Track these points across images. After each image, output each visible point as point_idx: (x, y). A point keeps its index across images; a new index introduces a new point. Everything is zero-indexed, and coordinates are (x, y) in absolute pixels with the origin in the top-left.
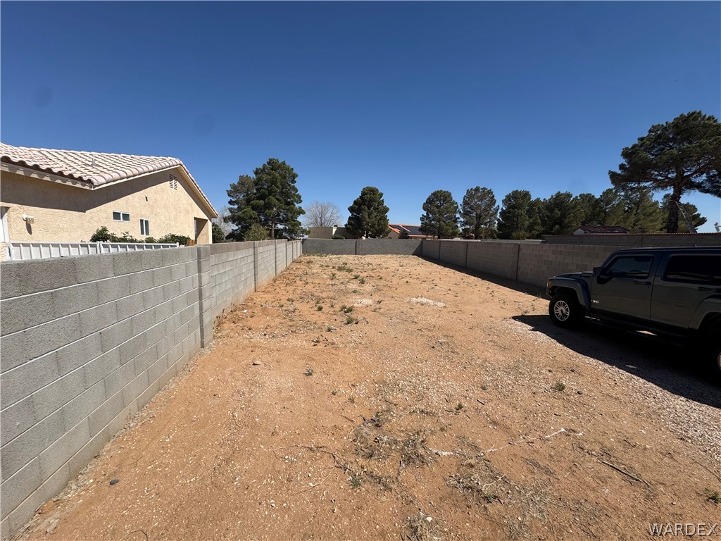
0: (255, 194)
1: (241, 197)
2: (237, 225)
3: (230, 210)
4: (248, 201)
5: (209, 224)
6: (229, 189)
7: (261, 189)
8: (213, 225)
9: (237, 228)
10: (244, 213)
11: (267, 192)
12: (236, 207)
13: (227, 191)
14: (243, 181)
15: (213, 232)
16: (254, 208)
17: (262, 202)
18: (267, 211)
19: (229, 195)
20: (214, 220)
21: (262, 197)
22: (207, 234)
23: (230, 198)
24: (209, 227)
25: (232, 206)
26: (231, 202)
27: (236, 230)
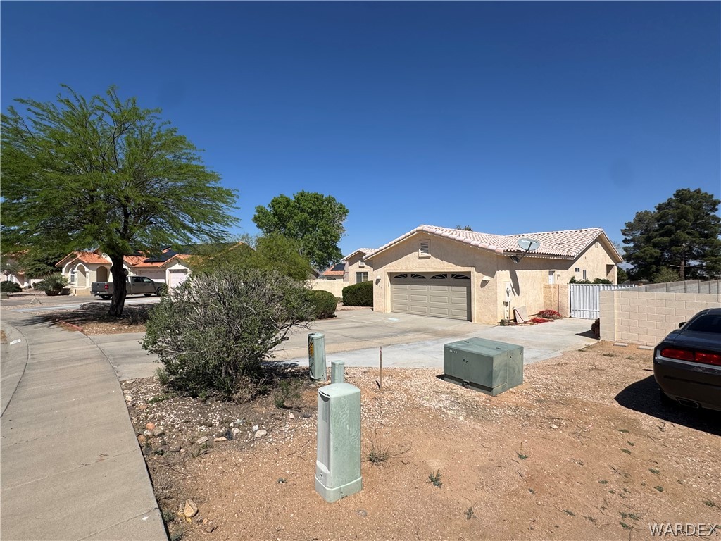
0: (657, 231)
1: (638, 234)
2: (632, 264)
3: (625, 249)
4: (648, 240)
5: (615, 267)
6: (624, 227)
7: (666, 224)
8: (618, 268)
9: (633, 267)
10: (644, 252)
11: (673, 228)
12: (632, 245)
13: (622, 230)
14: (640, 218)
15: (618, 274)
16: (655, 245)
17: (666, 239)
18: (674, 248)
19: (624, 234)
20: (619, 265)
21: (668, 233)
22: (613, 276)
23: (624, 237)
24: (615, 270)
25: (627, 245)
26: (625, 241)
27: (632, 269)
